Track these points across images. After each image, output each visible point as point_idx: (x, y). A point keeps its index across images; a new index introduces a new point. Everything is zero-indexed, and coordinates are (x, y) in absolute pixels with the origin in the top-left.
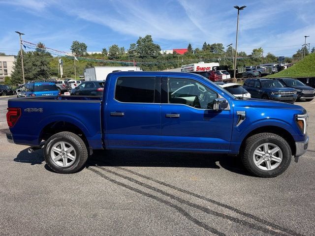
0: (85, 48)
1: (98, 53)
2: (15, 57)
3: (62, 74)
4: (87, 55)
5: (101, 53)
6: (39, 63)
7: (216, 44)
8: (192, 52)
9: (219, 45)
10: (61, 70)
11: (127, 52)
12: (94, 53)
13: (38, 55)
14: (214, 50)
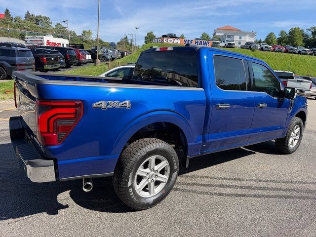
7: (42, 16)
8: (12, 20)
9: (46, 18)
14: (40, 23)
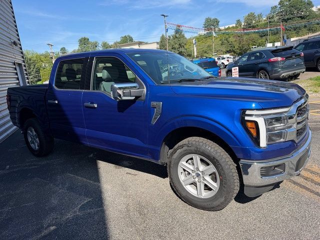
0: (218, 22)
1: (231, 26)
2: (157, 43)
3: (195, 54)
4: (220, 30)
5: (234, 25)
6: (177, 46)
10: (195, 49)
11: (265, 19)
12: (227, 27)
13: (176, 37)
